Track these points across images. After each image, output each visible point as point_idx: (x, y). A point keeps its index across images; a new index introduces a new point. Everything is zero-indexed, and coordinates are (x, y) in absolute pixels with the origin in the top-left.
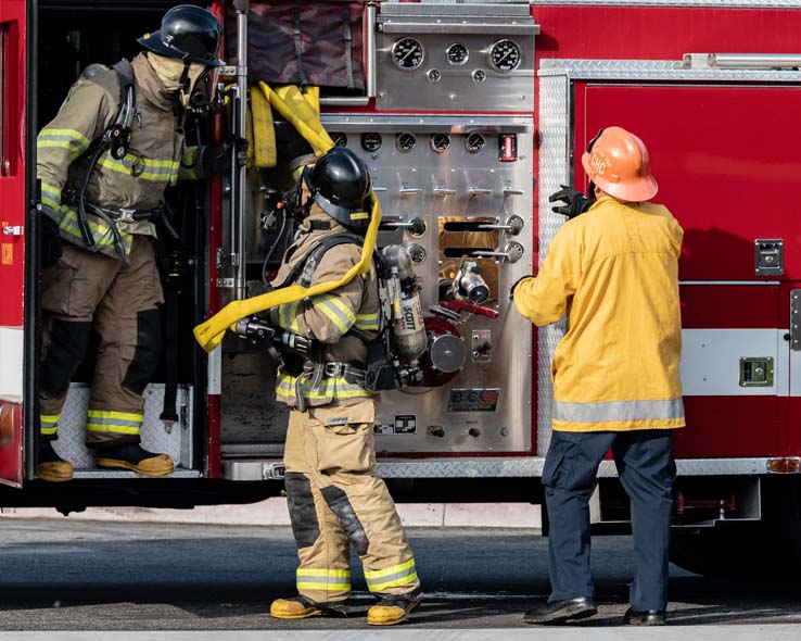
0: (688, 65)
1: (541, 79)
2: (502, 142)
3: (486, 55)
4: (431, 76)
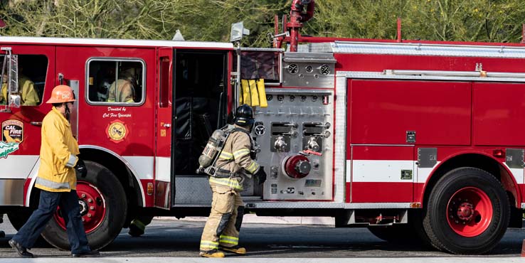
0: (385, 74)
1: (337, 77)
2: (324, 98)
3: (319, 70)
4: (301, 76)
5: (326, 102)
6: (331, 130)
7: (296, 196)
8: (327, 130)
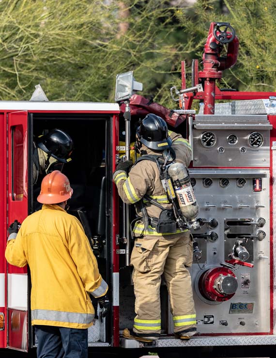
1: (273, 151)
2: (254, 182)
3: (247, 140)
4: (219, 150)
5: (258, 188)
6: (266, 229)
7: (216, 327)
8: (261, 229)
